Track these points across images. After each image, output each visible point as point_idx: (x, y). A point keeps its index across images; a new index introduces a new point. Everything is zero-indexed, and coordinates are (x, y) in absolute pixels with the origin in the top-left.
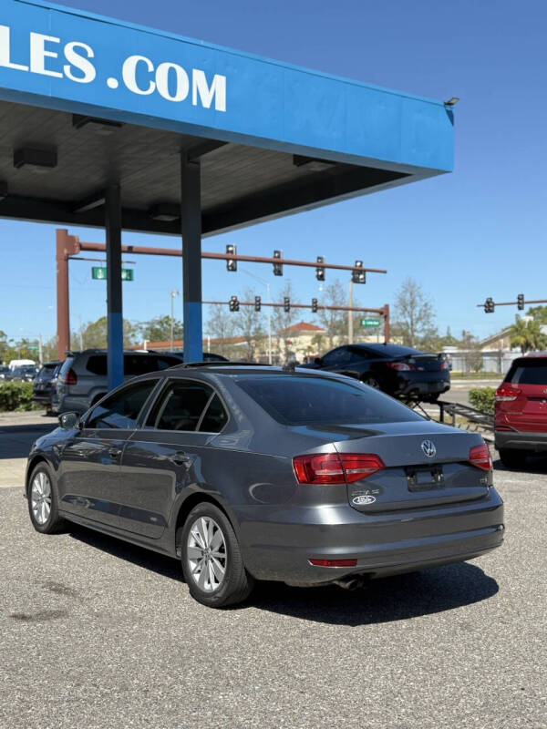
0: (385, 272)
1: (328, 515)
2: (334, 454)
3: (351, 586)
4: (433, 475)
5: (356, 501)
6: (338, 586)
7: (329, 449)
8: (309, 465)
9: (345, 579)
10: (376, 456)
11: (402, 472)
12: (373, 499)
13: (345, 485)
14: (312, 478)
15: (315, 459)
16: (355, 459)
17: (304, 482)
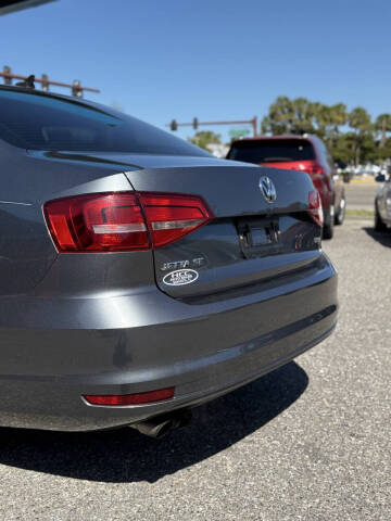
0: (97, 91)
1: (117, 310)
2: (127, 192)
3: (161, 432)
4: (268, 233)
5: (168, 279)
6: (136, 431)
7: (116, 183)
8: (77, 217)
9: (152, 421)
10: (199, 198)
11: (230, 227)
12: (194, 275)
13: (150, 251)
14: (86, 240)
15: (90, 205)
16: (166, 202)
17: (69, 249)
